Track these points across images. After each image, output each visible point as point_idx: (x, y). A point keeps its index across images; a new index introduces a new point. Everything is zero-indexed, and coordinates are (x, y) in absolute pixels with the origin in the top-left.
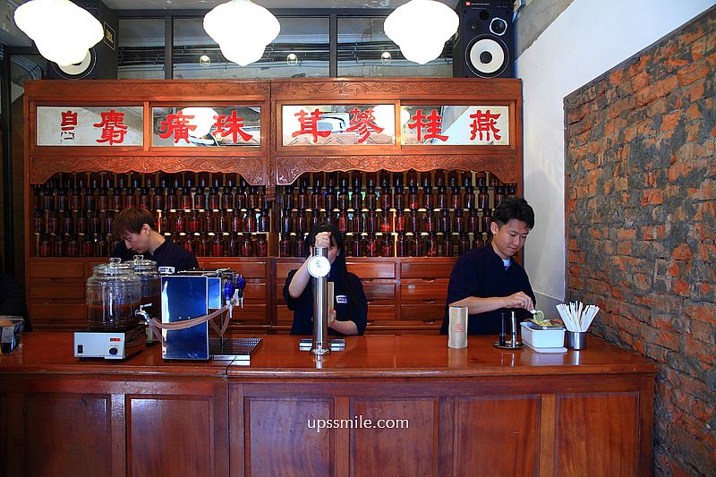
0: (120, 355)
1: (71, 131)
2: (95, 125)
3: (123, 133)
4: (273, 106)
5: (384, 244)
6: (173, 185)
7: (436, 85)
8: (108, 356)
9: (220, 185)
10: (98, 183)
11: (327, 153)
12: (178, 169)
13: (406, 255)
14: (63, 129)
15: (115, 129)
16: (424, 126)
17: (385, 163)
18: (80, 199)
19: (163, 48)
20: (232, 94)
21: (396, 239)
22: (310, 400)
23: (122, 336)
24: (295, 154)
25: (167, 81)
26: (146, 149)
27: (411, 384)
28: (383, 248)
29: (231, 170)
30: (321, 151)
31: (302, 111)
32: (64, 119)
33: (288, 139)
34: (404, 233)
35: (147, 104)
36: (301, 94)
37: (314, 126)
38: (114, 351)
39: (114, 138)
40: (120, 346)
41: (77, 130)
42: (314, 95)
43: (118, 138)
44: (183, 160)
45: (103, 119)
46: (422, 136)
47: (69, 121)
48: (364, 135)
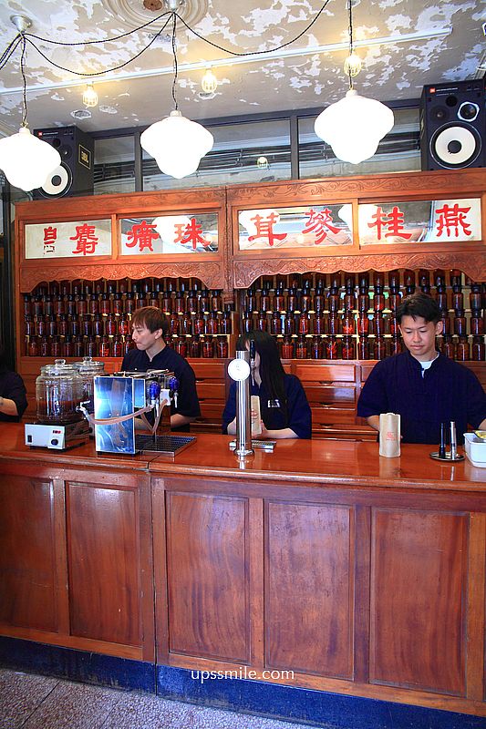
0: (60, 446)
1: (52, 245)
2: (71, 238)
3: (94, 244)
4: (229, 212)
5: (345, 346)
6: (143, 289)
7: (396, 181)
8: (51, 446)
9: (186, 289)
10: (79, 290)
11: (284, 256)
12: (143, 275)
13: (368, 357)
14: (46, 243)
15: (88, 241)
16: (384, 224)
17: (343, 264)
18: (63, 305)
19: (133, 162)
20: (190, 203)
21: (358, 341)
22: (226, 498)
23: (62, 429)
24: (252, 257)
25: (137, 194)
26: (115, 258)
27: (325, 490)
28: (343, 351)
29: (191, 275)
30: (277, 254)
31: (258, 215)
32: (46, 235)
33: (244, 244)
34: (367, 334)
35: (114, 217)
36: (256, 198)
37: (269, 230)
38: (55, 442)
39: (87, 249)
40: (61, 438)
41: (57, 243)
42: (268, 199)
43: (90, 249)
44: (147, 266)
45: (78, 232)
46: (383, 234)
47: (50, 236)
48: (321, 236)
